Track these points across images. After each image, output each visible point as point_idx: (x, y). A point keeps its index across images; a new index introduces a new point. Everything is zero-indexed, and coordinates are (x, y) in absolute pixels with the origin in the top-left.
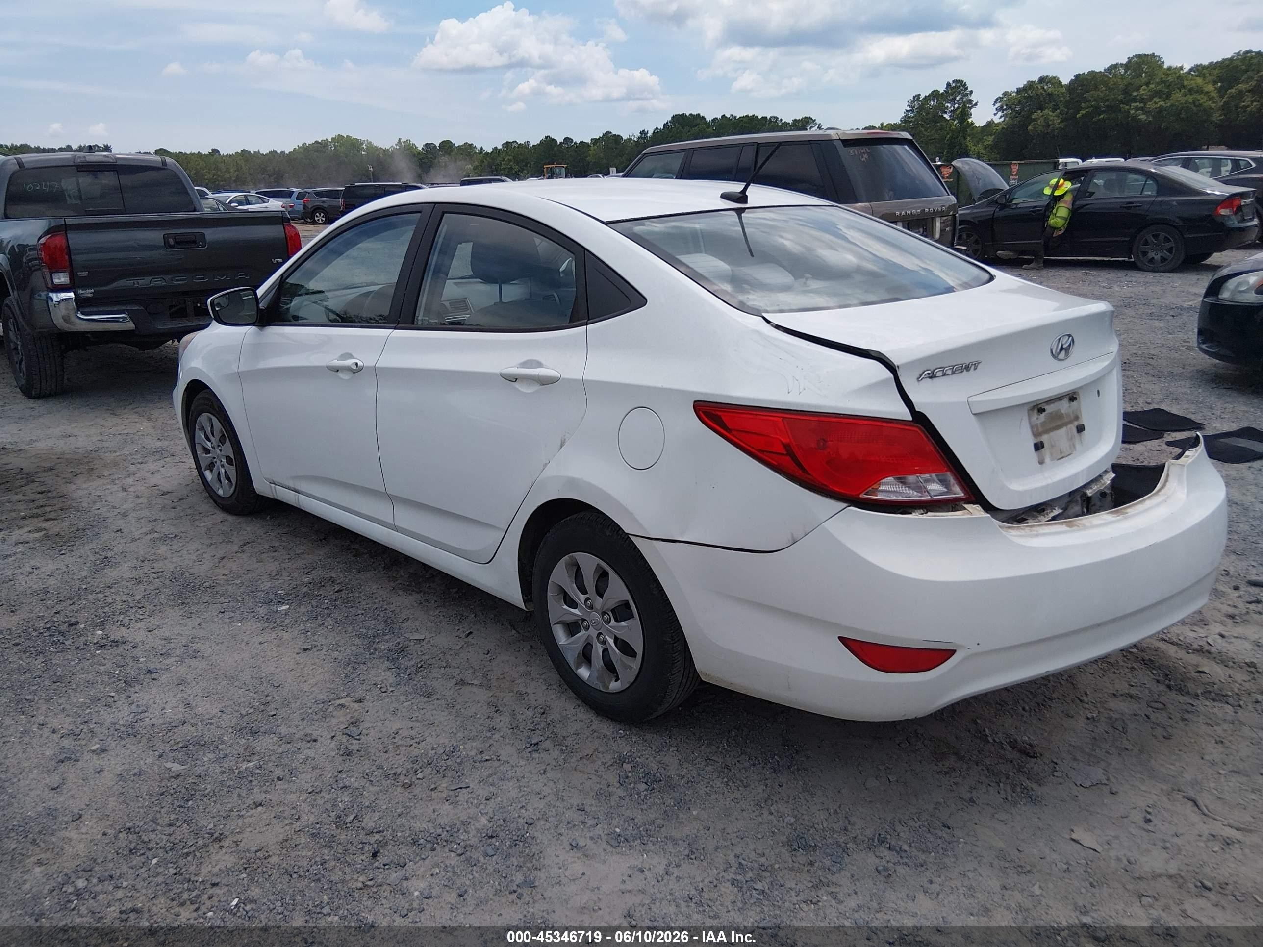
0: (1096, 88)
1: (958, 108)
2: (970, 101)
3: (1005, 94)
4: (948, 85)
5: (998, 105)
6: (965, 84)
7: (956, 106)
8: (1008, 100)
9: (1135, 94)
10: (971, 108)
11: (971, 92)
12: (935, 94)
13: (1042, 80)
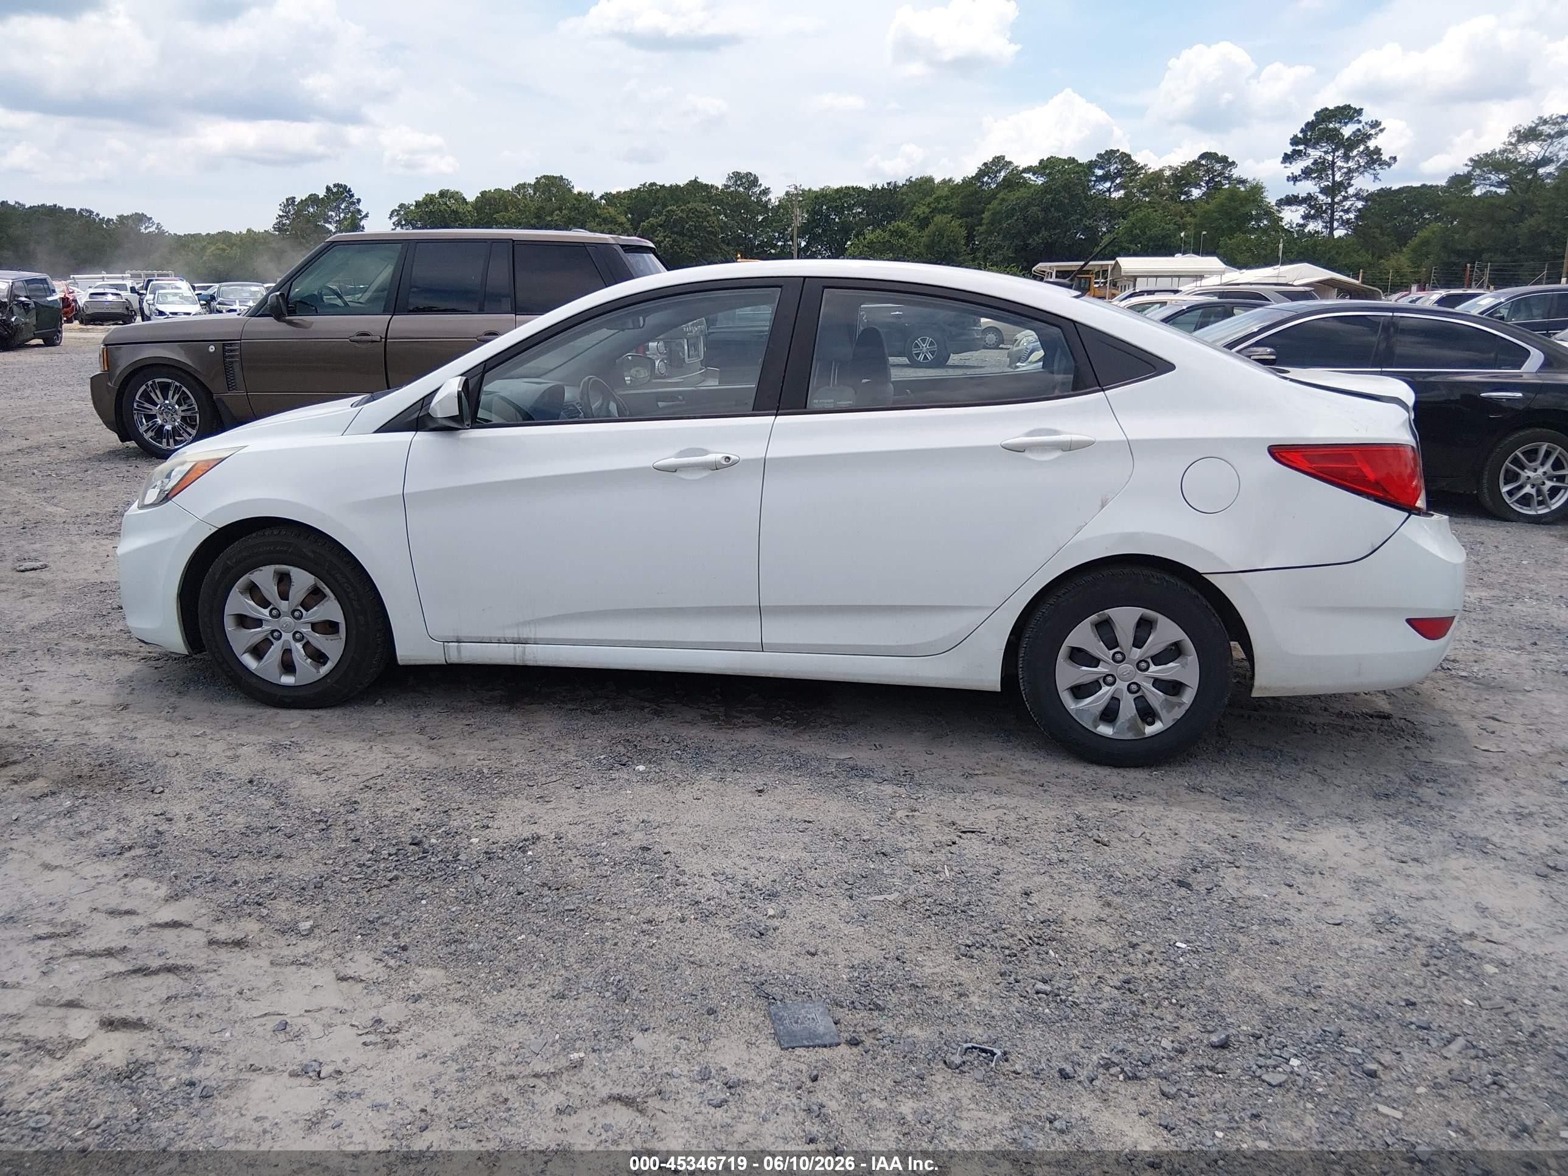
0: (506, 210)
1: (345, 218)
2: (359, 211)
3: (402, 206)
4: (328, 189)
5: (395, 219)
6: (350, 190)
7: (342, 215)
8: (406, 214)
9: (549, 219)
10: (361, 219)
11: (359, 201)
12: (313, 199)
13: (443, 194)
